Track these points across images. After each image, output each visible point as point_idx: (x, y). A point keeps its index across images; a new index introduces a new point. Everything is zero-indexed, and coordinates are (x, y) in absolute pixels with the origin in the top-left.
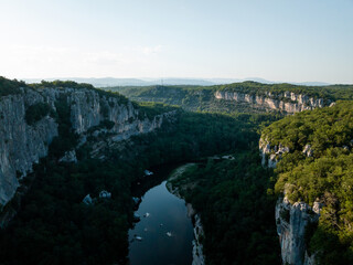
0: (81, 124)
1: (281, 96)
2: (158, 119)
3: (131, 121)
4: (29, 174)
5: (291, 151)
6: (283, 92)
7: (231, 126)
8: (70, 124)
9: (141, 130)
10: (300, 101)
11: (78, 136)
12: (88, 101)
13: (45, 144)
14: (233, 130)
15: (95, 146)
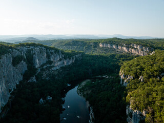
0: (38, 63)
1: (130, 46)
2: (73, 58)
3: (60, 60)
4: (14, 90)
5: (134, 79)
6: (131, 44)
7: (107, 61)
8: (32, 64)
9: (65, 64)
10: (139, 48)
11: (36, 69)
12: (41, 53)
13: (21, 74)
14: (108, 63)
15: (44, 73)
